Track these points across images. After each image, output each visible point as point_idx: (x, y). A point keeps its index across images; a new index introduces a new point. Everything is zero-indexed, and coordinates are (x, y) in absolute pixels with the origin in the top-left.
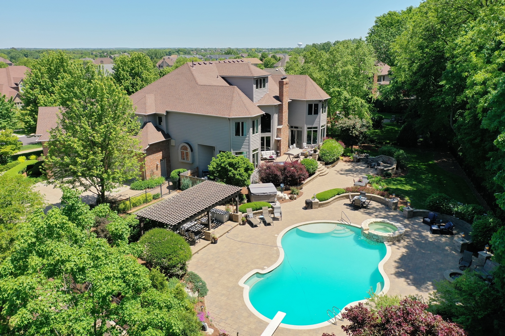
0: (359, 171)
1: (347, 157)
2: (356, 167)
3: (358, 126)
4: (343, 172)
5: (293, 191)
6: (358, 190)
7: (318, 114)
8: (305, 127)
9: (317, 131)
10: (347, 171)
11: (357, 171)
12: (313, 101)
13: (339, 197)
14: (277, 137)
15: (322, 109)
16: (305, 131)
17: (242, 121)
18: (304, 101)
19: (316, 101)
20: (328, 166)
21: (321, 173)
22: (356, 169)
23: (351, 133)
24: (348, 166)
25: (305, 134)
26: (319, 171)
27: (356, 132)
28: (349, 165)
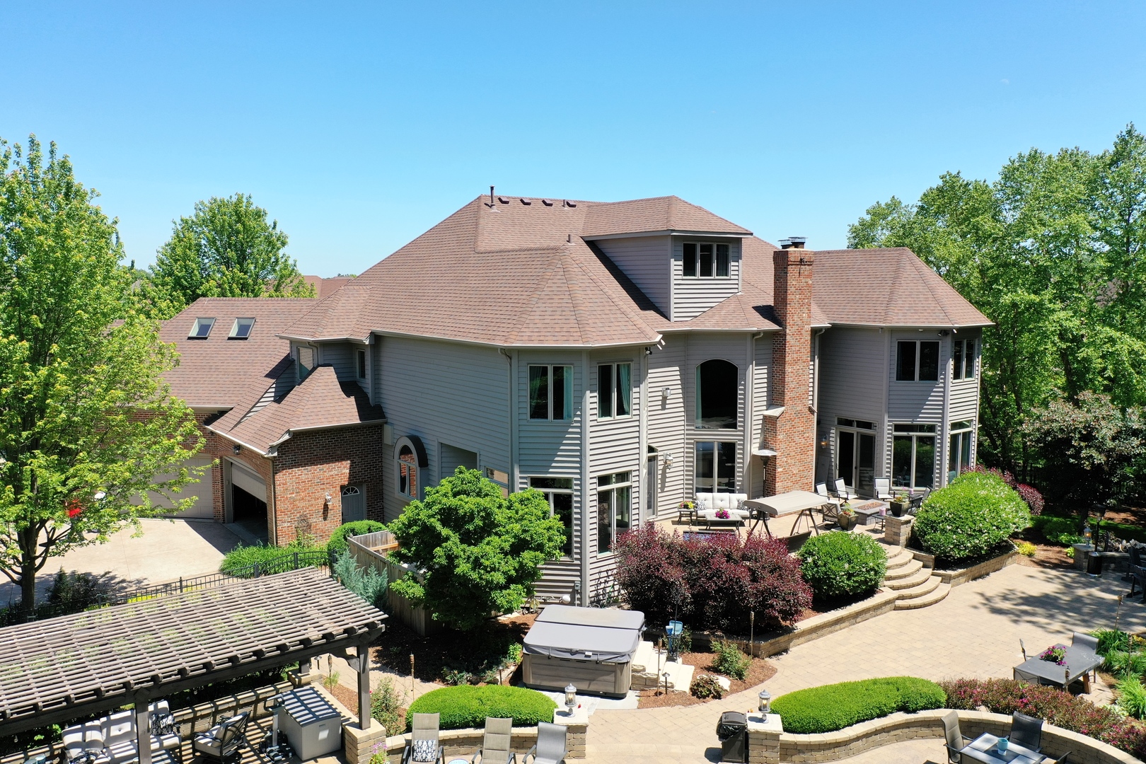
0: (1086, 610)
1: (1056, 549)
2: (1081, 592)
3: (1106, 431)
4: (1006, 605)
5: (723, 660)
6: (1017, 702)
7: (935, 378)
8: (886, 423)
9: (932, 439)
10: (1029, 600)
11: (1075, 606)
12: (914, 330)
13: (907, 725)
14: (764, 446)
15: (951, 363)
16: (886, 436)
17: (558, 361)
18: (882, 328)
19: (927, 330)
20: (949, 572)
21: (902, 598)
22: (1079, 599)
23: (1071, 456)
24: (1042, 584)
25: (886, 448)
26: (893, 588)
27: (1094, 453)
28: (1049, 580)
